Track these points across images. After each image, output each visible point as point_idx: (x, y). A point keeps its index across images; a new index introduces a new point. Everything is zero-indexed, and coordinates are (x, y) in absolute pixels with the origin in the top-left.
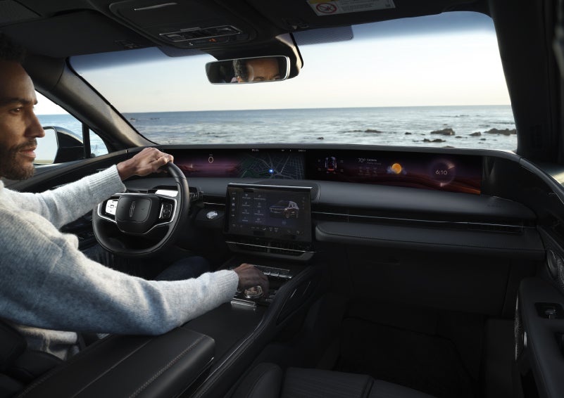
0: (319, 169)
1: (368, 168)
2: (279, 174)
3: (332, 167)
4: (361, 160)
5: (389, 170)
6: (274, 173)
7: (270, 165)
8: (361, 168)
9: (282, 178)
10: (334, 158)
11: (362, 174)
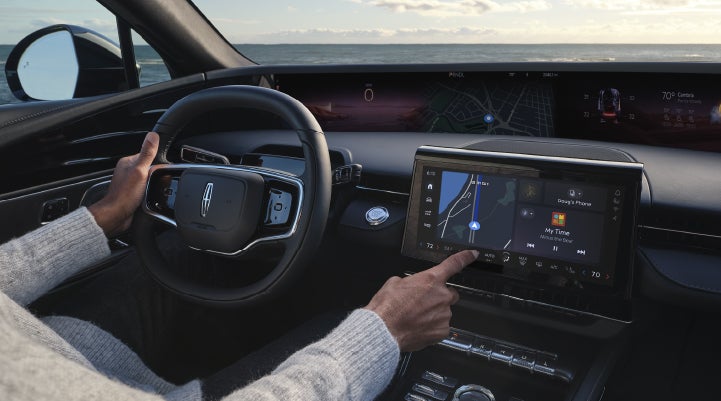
0: (586, 114)
1: (679, 111)
2: (504, 125)
3: (611, 109)
4: (667, 95)
5: (714, 115)
6: (495, 122)
7: (487, 106)
8: (666, 110)
9: (508, 133)
10: (615, 92)
11: (670, 124)
